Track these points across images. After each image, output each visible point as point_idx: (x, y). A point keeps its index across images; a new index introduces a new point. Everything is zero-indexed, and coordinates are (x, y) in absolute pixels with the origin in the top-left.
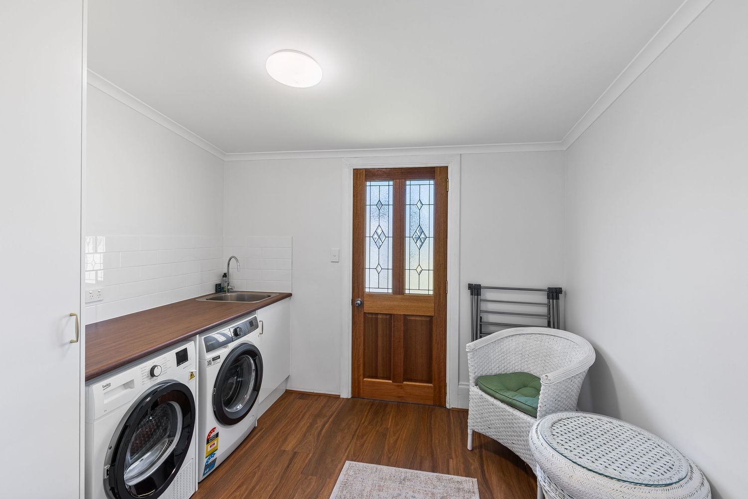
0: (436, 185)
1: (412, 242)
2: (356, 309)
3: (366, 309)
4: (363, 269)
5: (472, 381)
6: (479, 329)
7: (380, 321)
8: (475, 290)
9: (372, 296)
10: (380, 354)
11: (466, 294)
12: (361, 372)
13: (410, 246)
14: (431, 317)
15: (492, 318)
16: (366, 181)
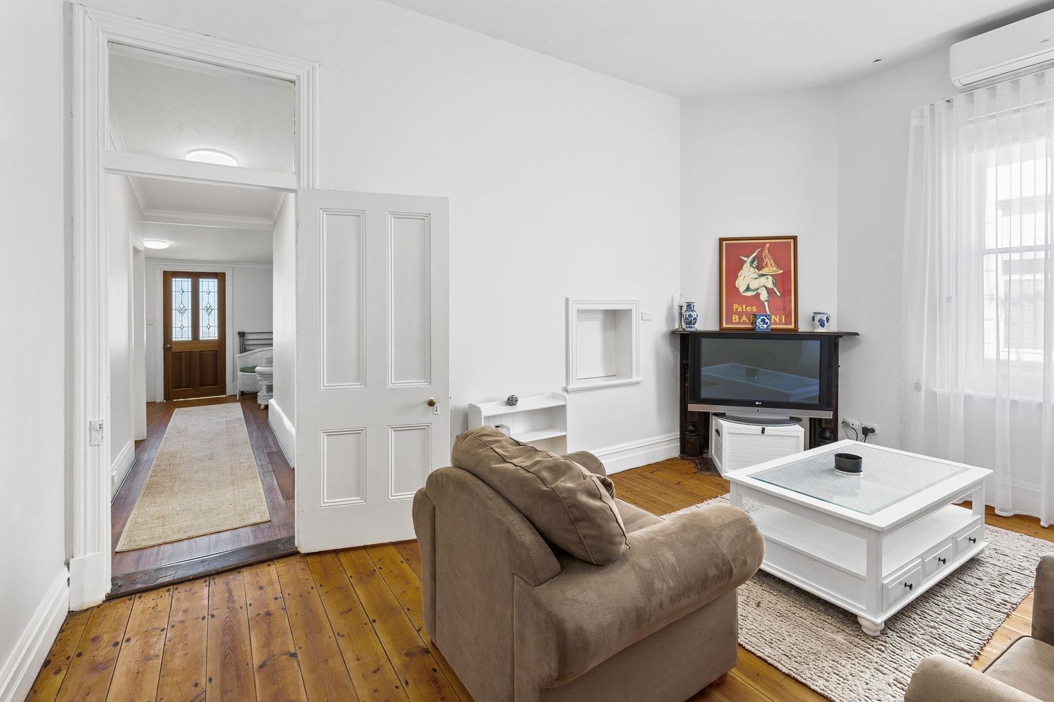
0: (218, 282)
1: (204, 313)
2: (166, 350)
3: (174, 350)
4: (171, 327)
5: (239, 370)
6: (243, 349)
7: (183, 357)
8: (242, 335)
9: (176, 342)
10: (183, 375)
11: (237, 337)
12: (171, 386)
13: (203, 314)
14: (216, 351)
15: (251, 342)
16: (173, 277)
